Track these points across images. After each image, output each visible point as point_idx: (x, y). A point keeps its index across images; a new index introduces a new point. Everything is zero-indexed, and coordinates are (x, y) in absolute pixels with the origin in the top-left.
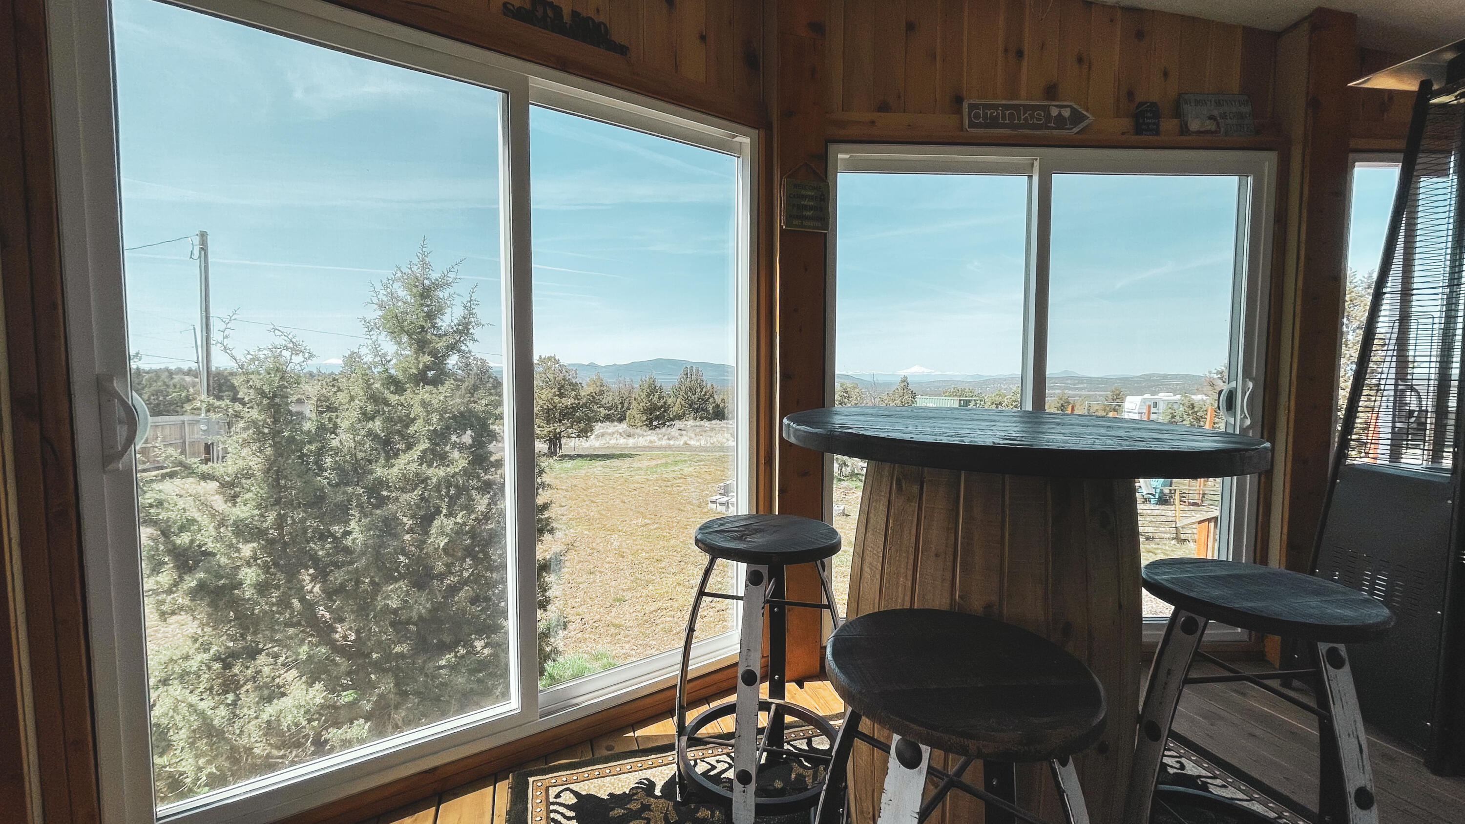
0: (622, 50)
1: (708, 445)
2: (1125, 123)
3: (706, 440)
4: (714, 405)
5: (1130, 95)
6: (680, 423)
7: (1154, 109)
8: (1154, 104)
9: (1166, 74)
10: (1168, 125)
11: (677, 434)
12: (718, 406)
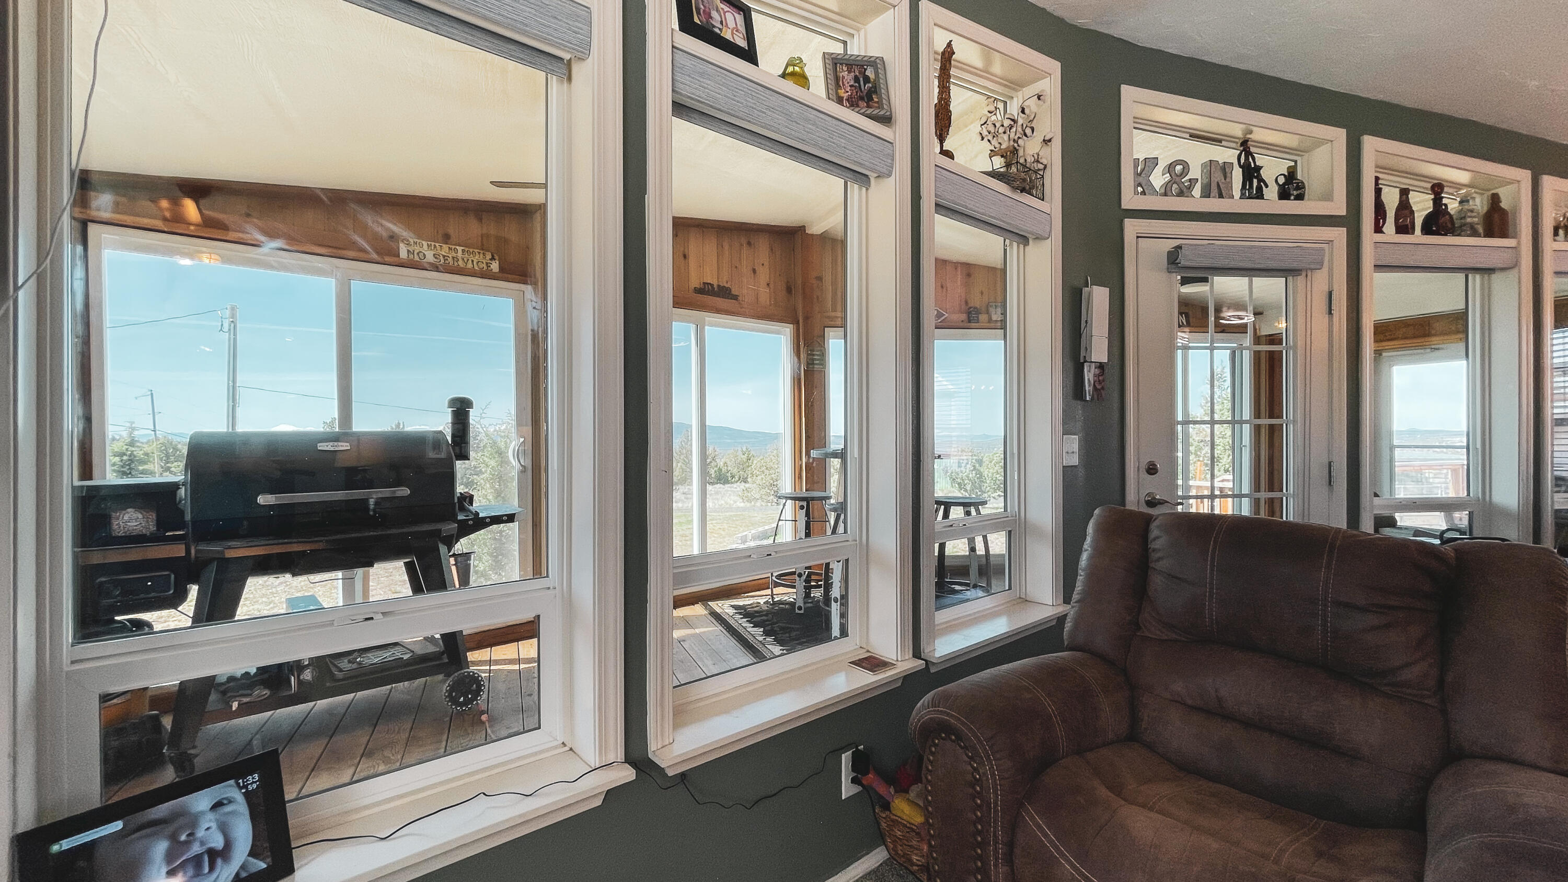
0: (735, 298)
1: (716, 507)
2: (964, 317)
3: (713, 502)
4: (716, 469)
5: (966, 303)
6: (683, 487)
7: (978, 312)
8: (975, 308)
9: (982, 293)
10: (983, 317)
11: (683, 498)
12: (720, 470)
